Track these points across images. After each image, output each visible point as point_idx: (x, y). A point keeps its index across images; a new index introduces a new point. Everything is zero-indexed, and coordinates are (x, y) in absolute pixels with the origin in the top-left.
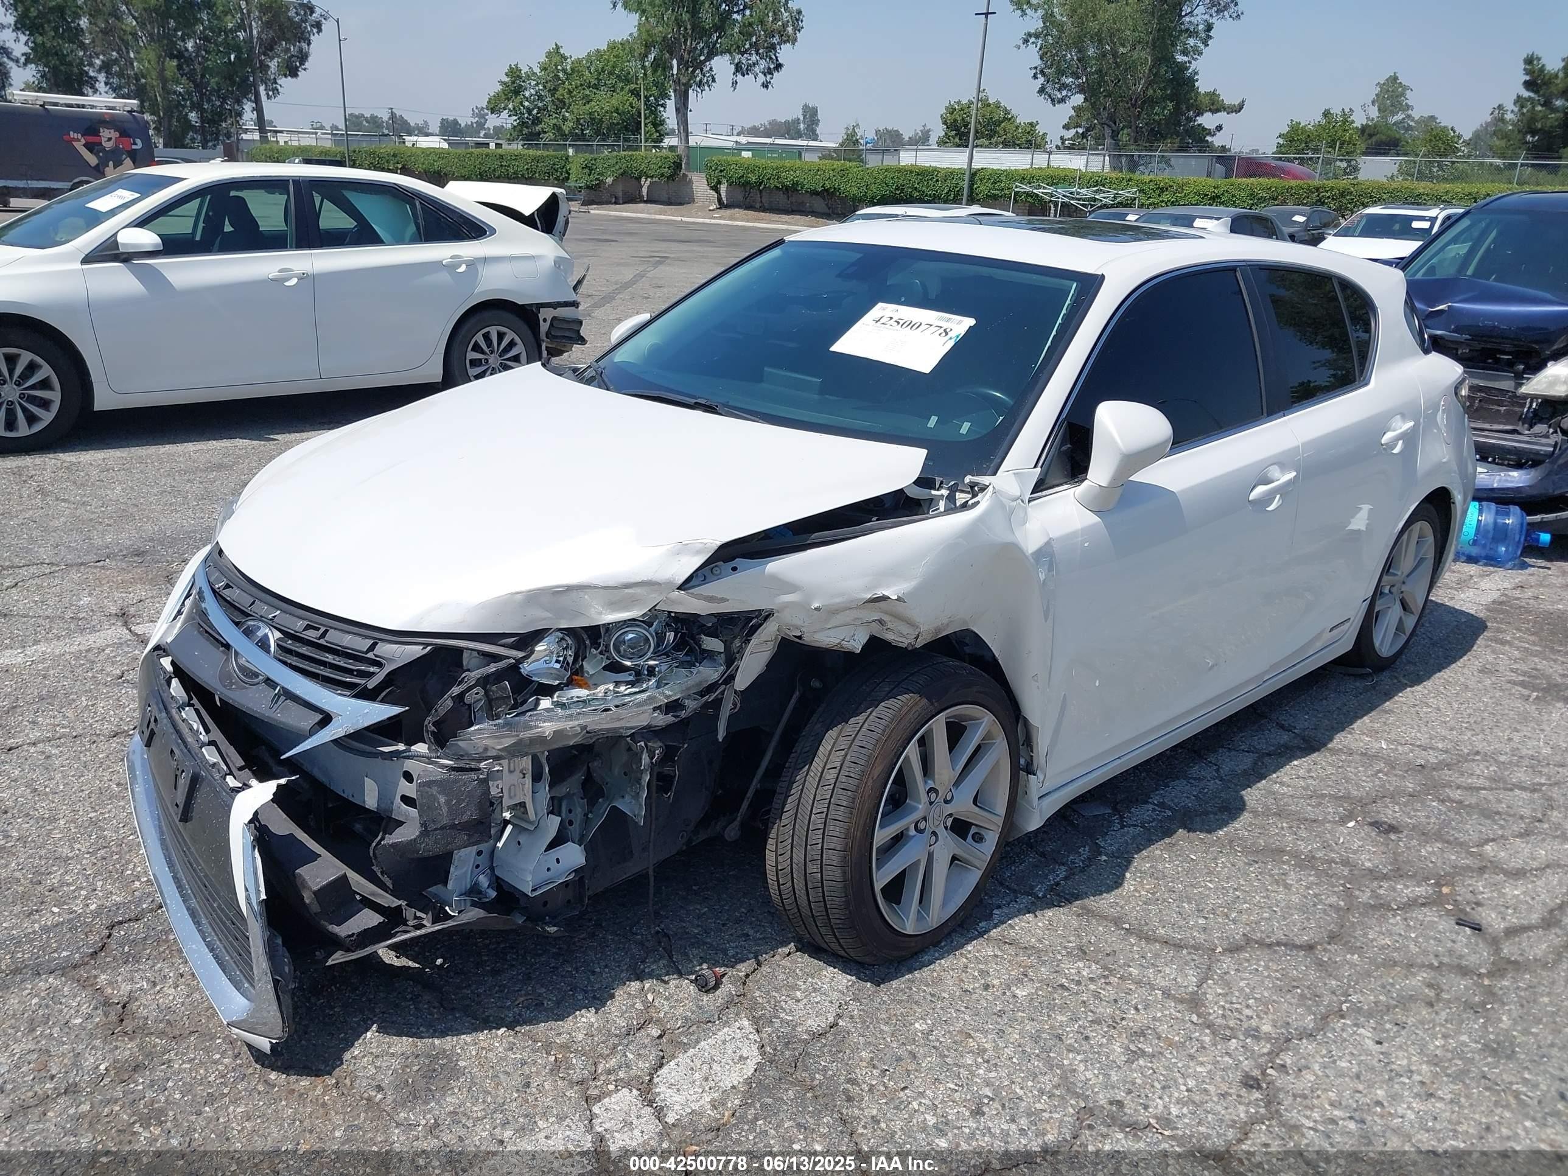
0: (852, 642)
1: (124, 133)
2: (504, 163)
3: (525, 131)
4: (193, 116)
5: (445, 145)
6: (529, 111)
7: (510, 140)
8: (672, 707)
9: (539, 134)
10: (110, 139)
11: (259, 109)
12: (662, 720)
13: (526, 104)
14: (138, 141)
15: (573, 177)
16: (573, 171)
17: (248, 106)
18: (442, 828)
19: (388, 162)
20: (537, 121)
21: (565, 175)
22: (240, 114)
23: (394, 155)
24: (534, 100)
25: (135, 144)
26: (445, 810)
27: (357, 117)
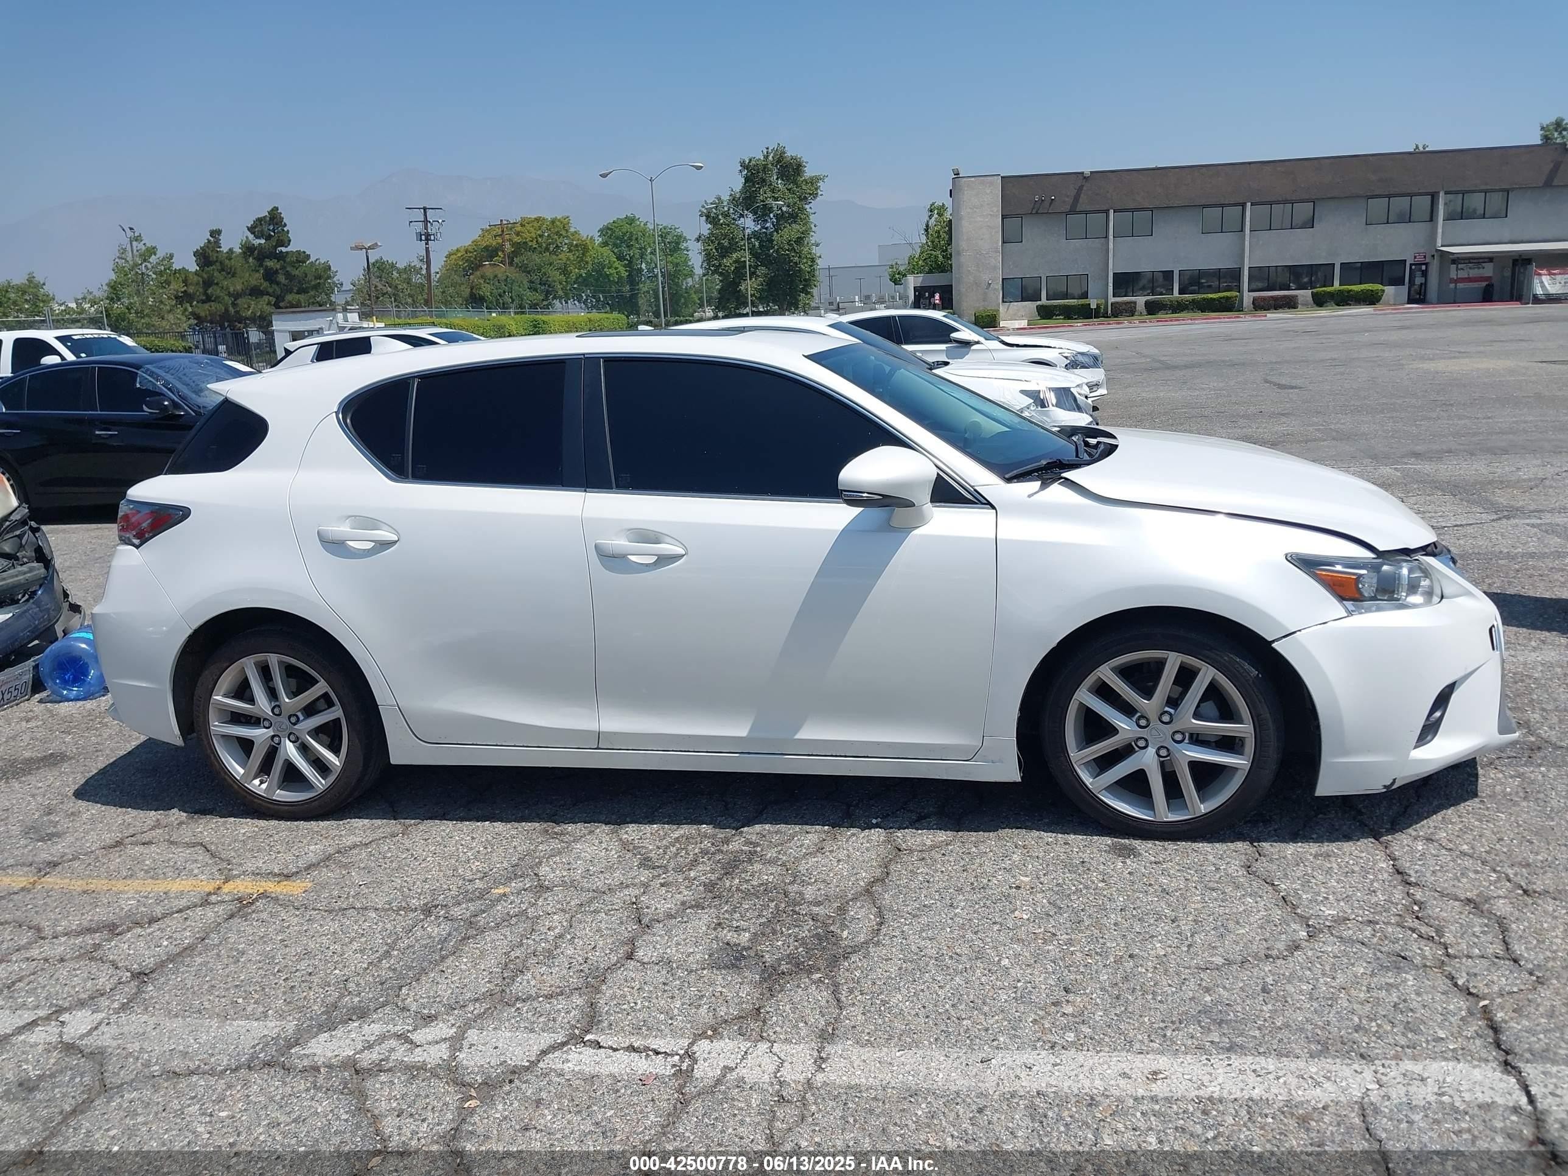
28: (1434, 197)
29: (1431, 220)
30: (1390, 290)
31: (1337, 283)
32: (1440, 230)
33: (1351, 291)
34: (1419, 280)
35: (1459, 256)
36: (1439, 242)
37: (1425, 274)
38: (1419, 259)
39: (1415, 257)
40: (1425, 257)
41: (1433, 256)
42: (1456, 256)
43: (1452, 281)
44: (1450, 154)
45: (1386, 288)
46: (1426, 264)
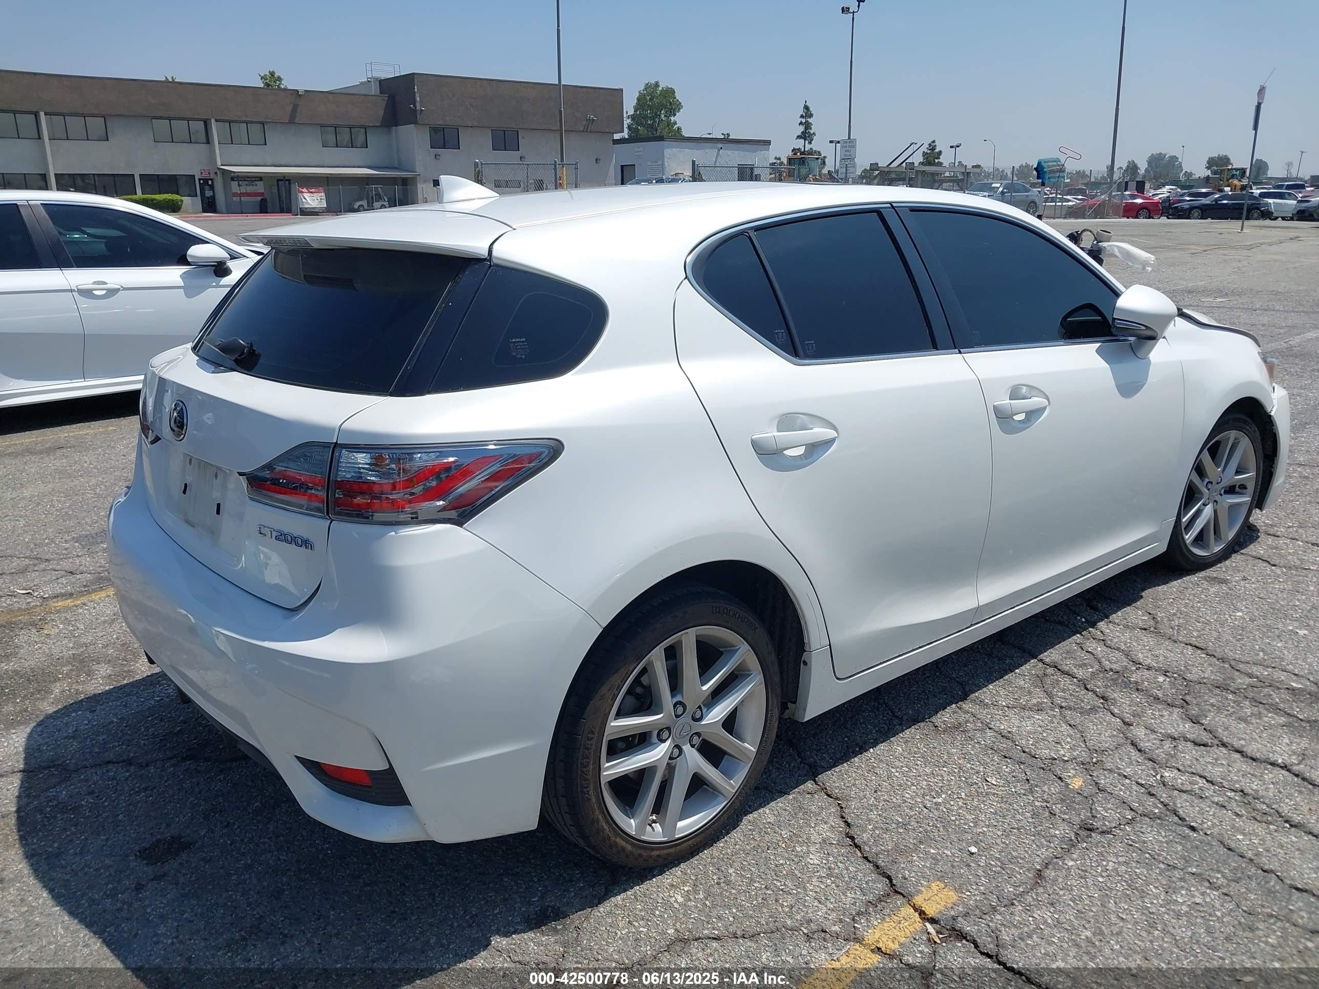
28: (206, 123)
29: (208, 142)
30: (187, 200)
31: (139, 191)
32: (217, 152)
33: (154, 199)
34: (208, 193)
35: (239, 174)
36: (219, 163)
37: (212, 187)
38: (205, 175)
39: (201, 173)
40: (209, 173)
41: (216, 173)
42: (236, 174)
43: (235, 195)
44: (213, 88)
45: (183, 198)
46: (212, 180)
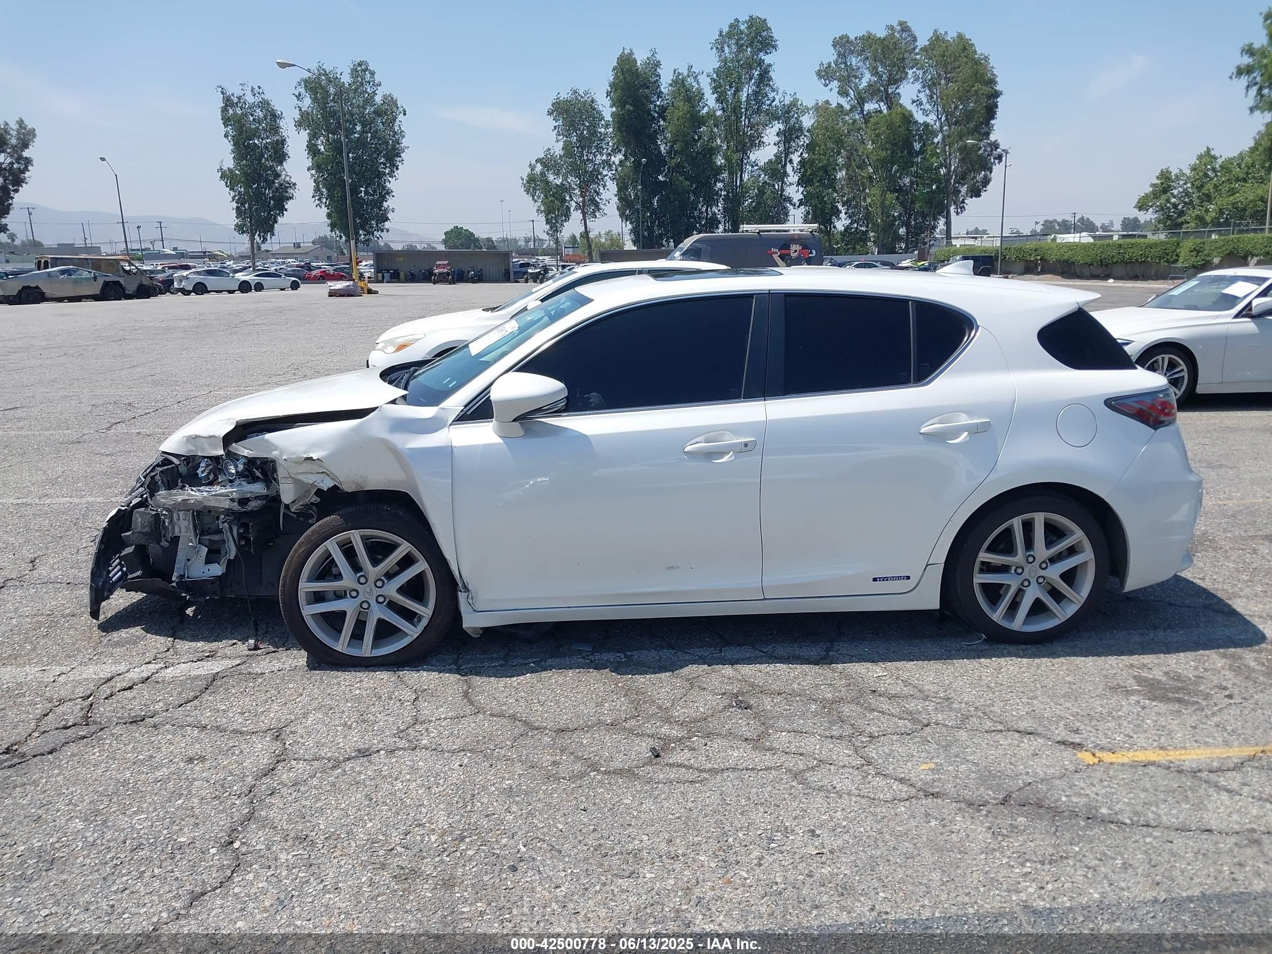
0: (321, 484)
1: (805, 247)
2: (1122, 251)
3: (1169, 222)
4: (902, 231)
5: (1091, 240)
6: (1175, 206)
7: (1156, 231)
8: (243, 501)
9: (1182, 223)
10: (796, 251)
11: (948, 224)
12: (236, 506)
13: (1173, 200)
14: (814, 251)
15: (1181, 260)
16: (1182, 255)
17: (942, 222)
18: (138, 533)
19: (1030, 255)
20: (1181, 213)
21: (1174, 257)
22: (934, 227)
23: (1036, 250)
24: (1182, 196)
25: (811, 253)
26: (140, 525)
27: (1051, 222)
